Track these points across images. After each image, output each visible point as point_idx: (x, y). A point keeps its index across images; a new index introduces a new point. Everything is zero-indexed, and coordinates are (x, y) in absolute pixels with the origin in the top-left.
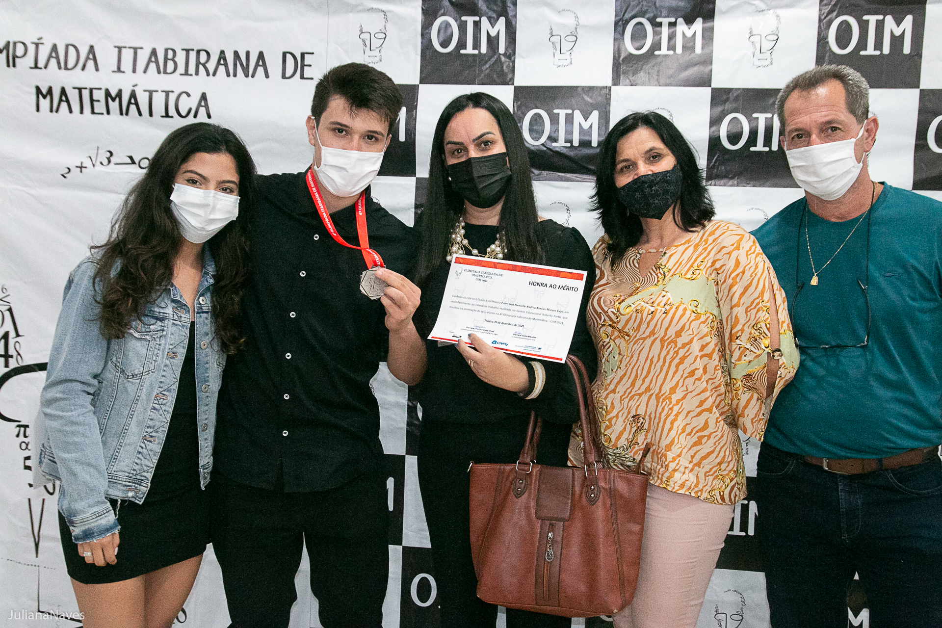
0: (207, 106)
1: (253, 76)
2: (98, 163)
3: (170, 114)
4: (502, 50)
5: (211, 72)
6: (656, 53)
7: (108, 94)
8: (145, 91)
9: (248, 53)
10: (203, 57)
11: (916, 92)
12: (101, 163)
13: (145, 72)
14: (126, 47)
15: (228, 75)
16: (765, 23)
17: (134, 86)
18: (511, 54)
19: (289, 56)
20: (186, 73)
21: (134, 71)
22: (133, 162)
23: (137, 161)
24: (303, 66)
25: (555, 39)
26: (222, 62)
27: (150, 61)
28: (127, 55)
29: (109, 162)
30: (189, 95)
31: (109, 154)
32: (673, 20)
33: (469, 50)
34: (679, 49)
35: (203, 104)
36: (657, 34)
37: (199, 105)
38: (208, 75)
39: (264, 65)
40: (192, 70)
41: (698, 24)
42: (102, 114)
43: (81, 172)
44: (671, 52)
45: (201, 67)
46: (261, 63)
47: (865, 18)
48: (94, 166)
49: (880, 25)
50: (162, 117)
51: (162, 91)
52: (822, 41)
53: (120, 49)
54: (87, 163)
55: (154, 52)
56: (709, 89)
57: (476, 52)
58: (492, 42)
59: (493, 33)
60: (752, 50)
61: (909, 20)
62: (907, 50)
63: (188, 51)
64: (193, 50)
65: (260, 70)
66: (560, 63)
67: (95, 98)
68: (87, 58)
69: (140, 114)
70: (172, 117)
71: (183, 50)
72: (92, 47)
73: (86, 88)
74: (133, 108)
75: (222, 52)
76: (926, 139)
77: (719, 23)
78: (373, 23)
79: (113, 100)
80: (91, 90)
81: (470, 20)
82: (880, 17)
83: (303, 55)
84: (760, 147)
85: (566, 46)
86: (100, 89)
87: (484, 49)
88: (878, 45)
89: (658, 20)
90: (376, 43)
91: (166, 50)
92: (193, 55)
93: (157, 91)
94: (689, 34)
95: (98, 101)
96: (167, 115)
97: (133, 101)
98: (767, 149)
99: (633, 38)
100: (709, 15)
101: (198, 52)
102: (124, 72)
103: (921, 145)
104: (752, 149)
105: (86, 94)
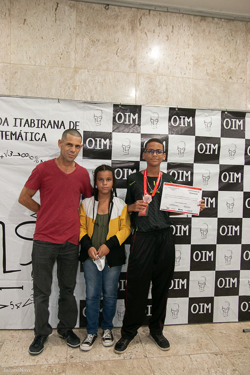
0: (45, 138)
1: (60, 128)
2: (8, 155)
3: (33, 140)
4: (137, 123)
5: (46, 127)
6: (180, 126)
7: (12, 133)
8: (24, 132)
9: (58, 121)
10: (43, 122)
11: (245, 139)
12: (9, 155)
13: (24, 126)
14: (17, 119)
15: (52, 128)
16: (208, 119)
17: (21, 131)
18: (139, 125)
19: (71, 122)
20: (38, 127)
21: (21, 126)
22: (20, 155)
23: (21, 155)
24: (76, 125)
25: (152, 121)
26: (50, 124)
27: (26, 123)
28: (18, 121)
29: (11, 155)
30: (39, 134)
31: (11, 153)
32: (184, 117)
33: (127, 123)
34: (186, 125)
35: (44, 137)
36: (180, 120)
37: (43, 137)
38: (45, 128)
39: (64, 125)
40: (40, 126)
41: (191, 119)
42: (9, 139)
43: (2, 158)
44: (184, 126)
45: (43, 125)
46: (62, 124)
47: (232, 120)
48: (6, 156)
49: (235, 122)
50: (30, 141)
51: (30, 133)
52: (222, 125)
53: (16, 119)
54: (4, 155)
55: (27, 120)
56: (194, 137)
57: (129, 123)
58: (134, 120)
59: (134, 118)
60: (205, 126)
61: (242, 121)
62: (242, 129)
63: (38, 120)
64: (40, 120)
65: (62, 126)
66: (154, 127)
67: (7, 135)
68: (5, 122)
69: (22, 140)
70: (33, 141)
71: (37, 120)
72: (6, 118)
73: (4, 131)
74: (20, 138)
75: (50, 121)
76: (247, 152)
77: (196, 118)
78: (98, 114)
79: (14, 135)
80: (6, 132)
81: (127, 114)
82: (235, 120)
83: (76, 122)
84: (208, 153)
85: (155, 123)
86: (9, 132)
87: (131, 123)
88: (235, 127)
89: (180, 117)
90: (99, 120)
91: (31, 120)
92: (40, 122)
93: (28, 132)
94: (189, 121)
95: (8, 135)
96: (32, 140)
97: (20, 136)
98: (210, 153)
99: (174, 122)
100: (194, 117)
101: (42, 120)
102: (17, 126)
103: (246, 154)
104: (206, 153)
105: (4, 133)
